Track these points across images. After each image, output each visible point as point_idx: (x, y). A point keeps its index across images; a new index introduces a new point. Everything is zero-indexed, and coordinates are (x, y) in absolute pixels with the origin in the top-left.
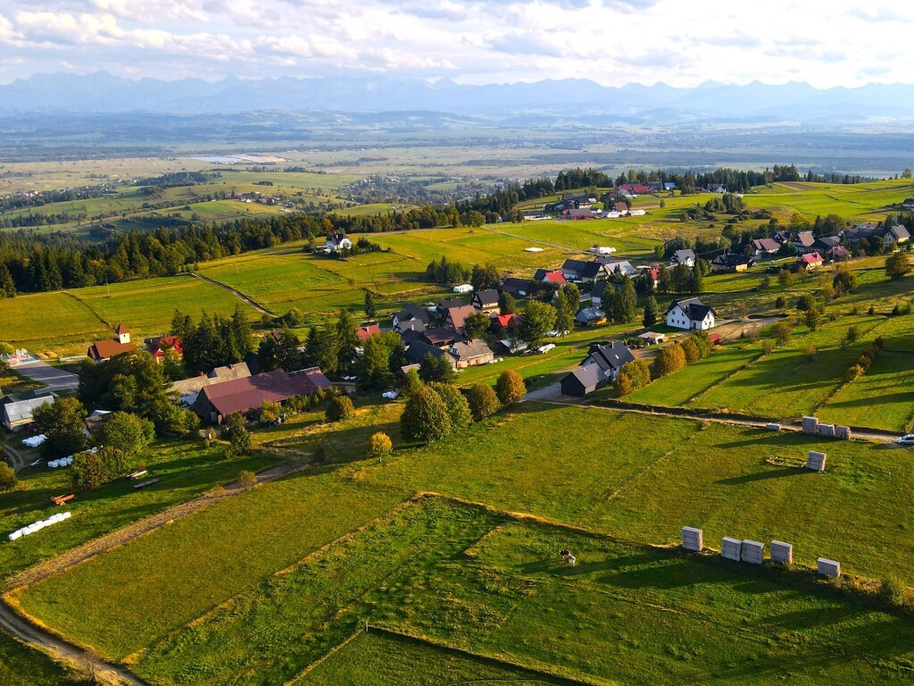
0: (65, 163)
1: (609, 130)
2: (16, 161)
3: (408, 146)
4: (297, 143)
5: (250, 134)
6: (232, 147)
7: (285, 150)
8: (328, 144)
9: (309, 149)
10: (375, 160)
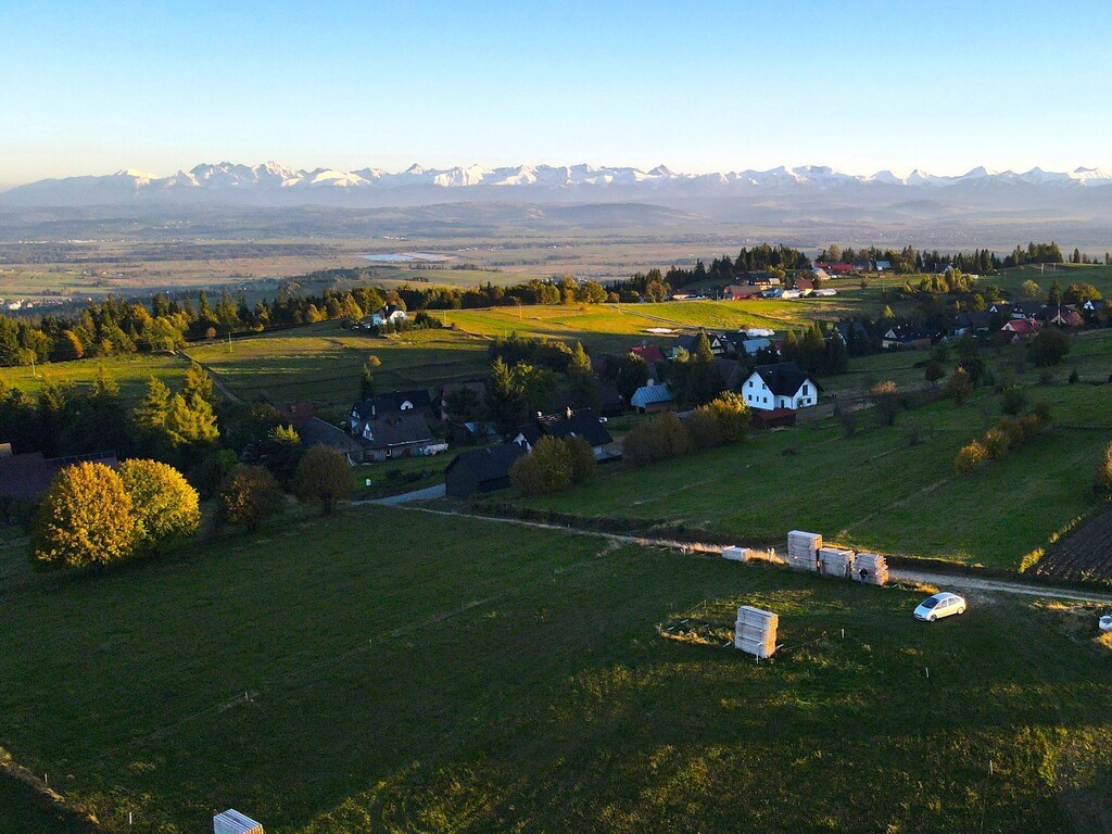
0: (212, 261)
1: (852, 226)
2: (159, 260)
3: (608, 244)
4: (477, 240)
5: (429, 230)
6: (404, 244)
8: (514, 241)
9: (492, 246)
10: (566, 258)
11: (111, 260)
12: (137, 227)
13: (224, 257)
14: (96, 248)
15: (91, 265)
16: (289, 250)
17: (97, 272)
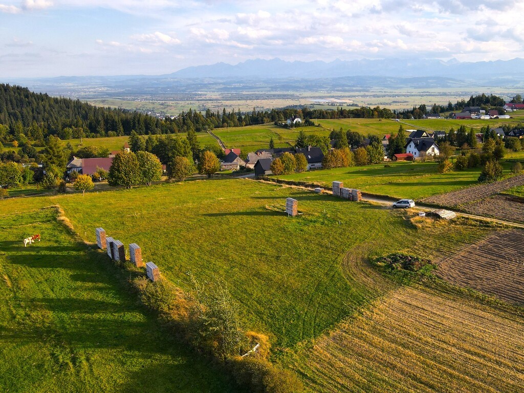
0: (248, 101)
2: (228, 100)
3: (422, 96)
4: (362, 93)
5: (340, 88)
6: (329, 95)
7: (355, 96)
8: (379, 94)
9: (367, 96)
10: (400, 102)
11: (210, 100)
12: (222, 86)
13: (254, 100)
14: (205, 95)
15: (203, 102)
16: (279, 97)
17: (205, 105)
